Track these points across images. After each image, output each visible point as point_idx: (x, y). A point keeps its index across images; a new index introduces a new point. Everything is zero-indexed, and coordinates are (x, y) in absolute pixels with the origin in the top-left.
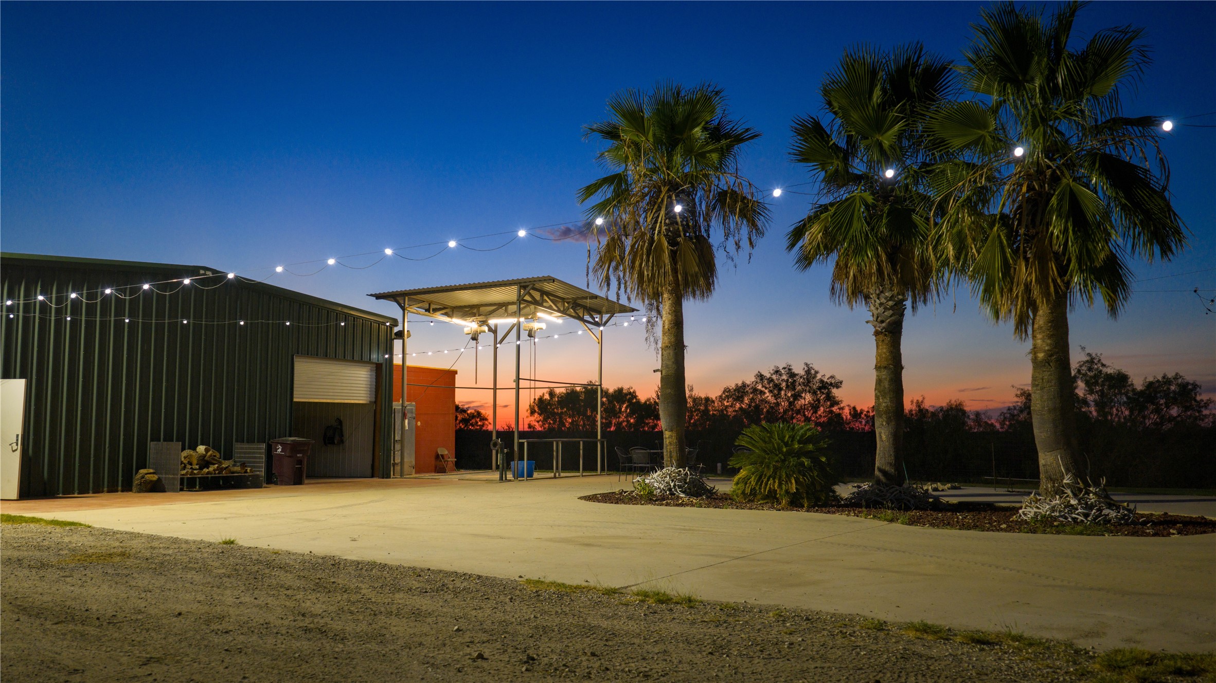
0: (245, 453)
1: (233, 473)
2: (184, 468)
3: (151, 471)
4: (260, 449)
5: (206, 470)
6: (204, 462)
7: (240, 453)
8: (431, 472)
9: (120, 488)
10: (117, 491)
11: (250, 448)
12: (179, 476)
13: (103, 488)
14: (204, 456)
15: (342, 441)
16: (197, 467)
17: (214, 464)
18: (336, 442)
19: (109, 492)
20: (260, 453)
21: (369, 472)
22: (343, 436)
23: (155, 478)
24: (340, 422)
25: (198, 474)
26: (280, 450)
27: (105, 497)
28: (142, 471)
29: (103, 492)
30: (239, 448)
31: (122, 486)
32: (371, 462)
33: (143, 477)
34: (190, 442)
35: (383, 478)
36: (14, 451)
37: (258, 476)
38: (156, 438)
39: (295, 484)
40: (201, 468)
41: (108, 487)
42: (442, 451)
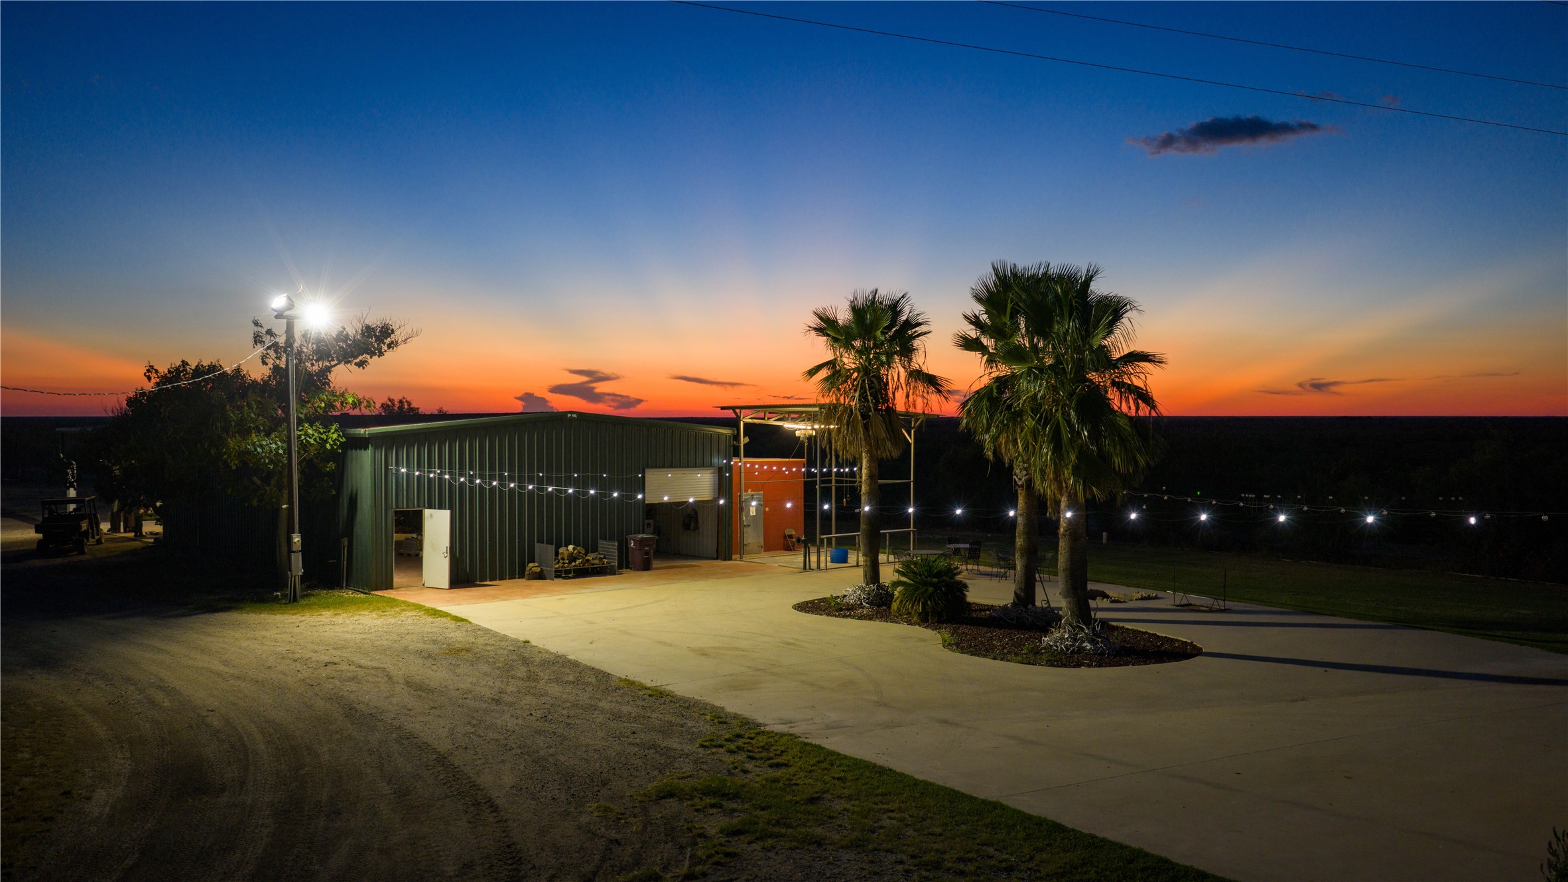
0: (604, 548)
1: (593, 565)
2: (558, 563)
3: (537, 564)
4: (613, 545)
5: (573, 564)
6: (572, 559)
7: (603, 547)
8: (780, 549)
9: (517, 576)
10: (515, 578)
11: (608, 545)
12: (554, 569)
13: (506, 576)
14: (573, 553)
15: (697, 528)
16: (567, 561)
17: (579, 559)
18: (692, 528)
19: (510, 579)
20: (614, 549)
21: (715, 556)
22: (697, 523)
23: (538, 570)
24: (696, 513)
25: (567, 567)
26: (632, 544)
27: (507, 583)
28: (531, 565)
29: (506, 579)
30: (602, 544)
31: (519, 575)
32: (716, 547)
33: (531, 569)
34: (565, 542)
35: (725, 560)
36: (445, 557)
37: (613, 566)
38: (541, 541)
39: (644, 570)
40: (570, 563)
41: (509, 575)
42: (790, 531)
